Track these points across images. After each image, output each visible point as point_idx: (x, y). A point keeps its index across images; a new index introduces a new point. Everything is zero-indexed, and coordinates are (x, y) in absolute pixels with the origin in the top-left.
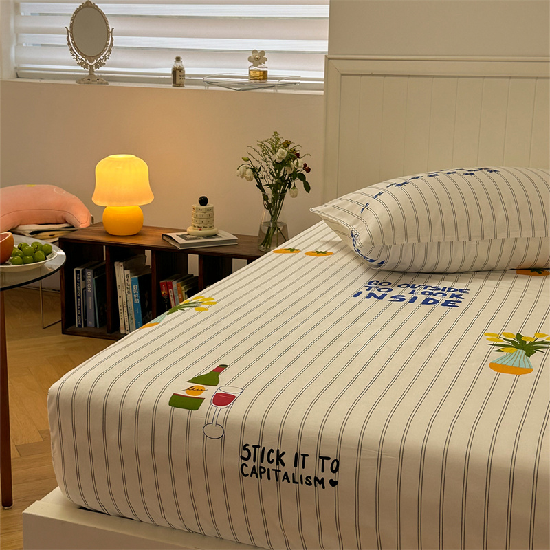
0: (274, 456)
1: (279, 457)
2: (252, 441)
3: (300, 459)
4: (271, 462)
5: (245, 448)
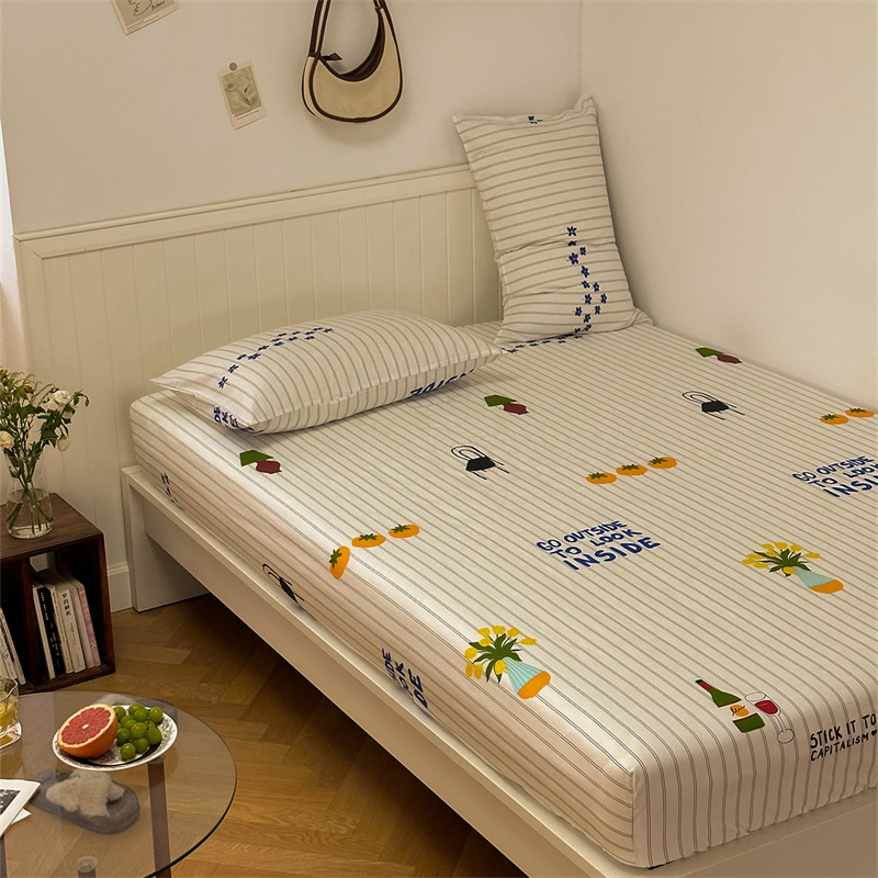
0: (833, 734)
1: (837, 732)
2: (814, 730)
3: (850, 726)
4: (832, 740)
5: (812, 739)
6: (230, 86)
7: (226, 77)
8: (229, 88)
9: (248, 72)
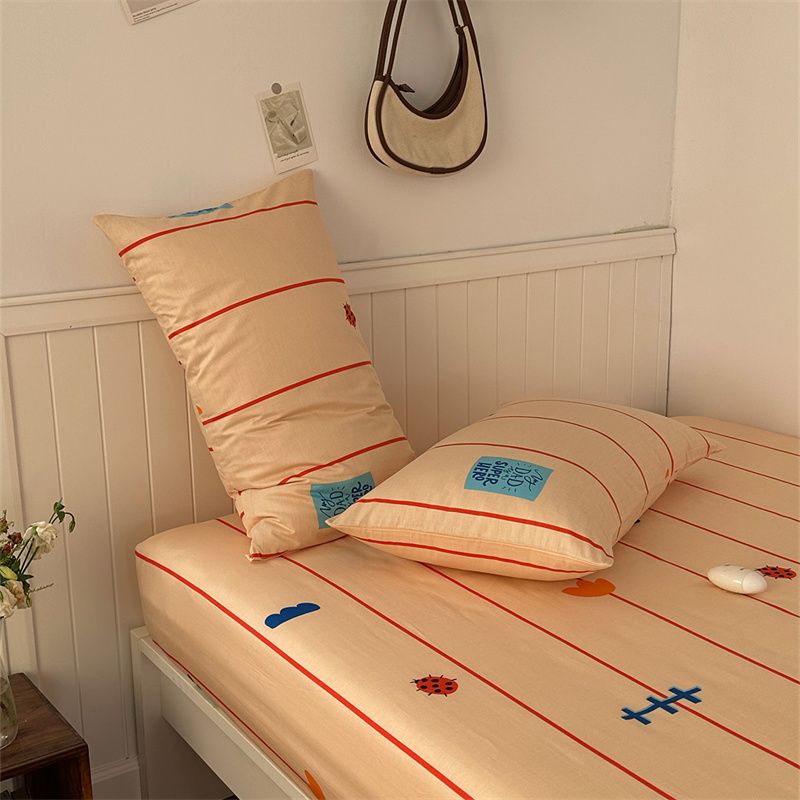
6: (272, 114)
7: (266, 102)
8: (271, 116)
9: (296, 99)
